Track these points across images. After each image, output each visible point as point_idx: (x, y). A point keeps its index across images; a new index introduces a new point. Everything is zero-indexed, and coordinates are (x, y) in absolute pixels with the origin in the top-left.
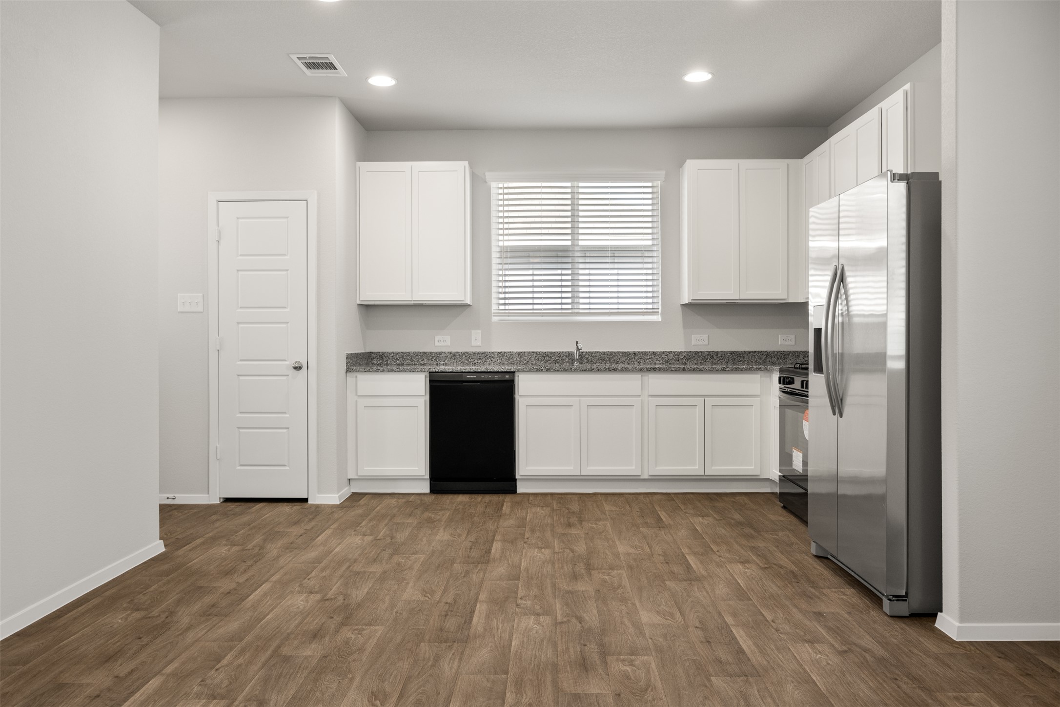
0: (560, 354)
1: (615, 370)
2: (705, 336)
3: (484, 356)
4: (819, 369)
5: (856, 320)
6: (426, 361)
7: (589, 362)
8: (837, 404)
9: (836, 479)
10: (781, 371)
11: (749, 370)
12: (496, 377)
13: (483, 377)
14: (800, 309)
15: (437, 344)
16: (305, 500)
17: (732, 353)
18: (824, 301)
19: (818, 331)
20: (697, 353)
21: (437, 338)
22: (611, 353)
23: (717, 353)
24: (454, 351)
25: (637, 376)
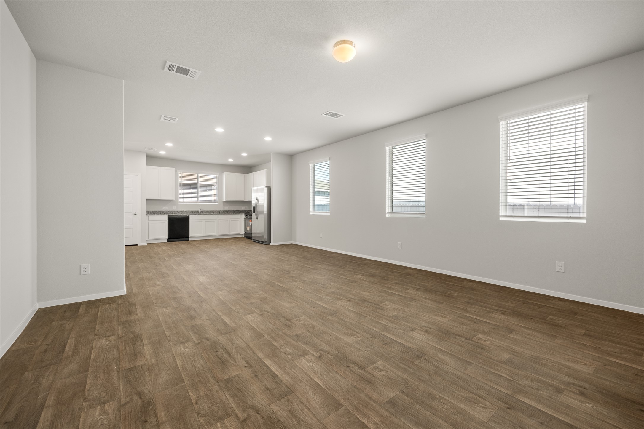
0: (196, 211)
1: (212, 214)
2: (227, 207)
3: (177, 212)
4: (254, 212)
5: (260, 205)
6: (161, 213)
7: (202, 213)
8: (257, 217)
9: (257, 233)
10: (245, 214)
11: (238, 214)
12: (185, 216)
13: (182, 216)
14: (250, 202)
15: (164, 209)
16: (137, 245)
17: (233, 211)
18: (255, 202)
19: (254, 207)
20: (226, 211)
21: (164, 207)
22: (207, 211)
23: (230, 211)
24: (169, 210)
25: (216, 215)
